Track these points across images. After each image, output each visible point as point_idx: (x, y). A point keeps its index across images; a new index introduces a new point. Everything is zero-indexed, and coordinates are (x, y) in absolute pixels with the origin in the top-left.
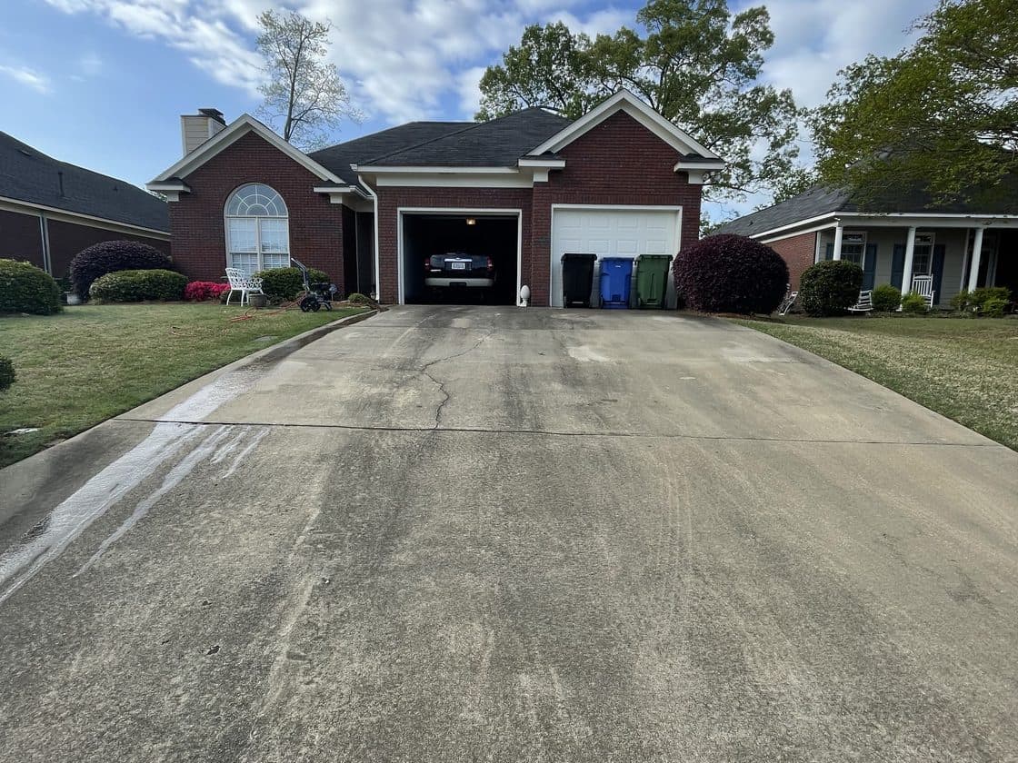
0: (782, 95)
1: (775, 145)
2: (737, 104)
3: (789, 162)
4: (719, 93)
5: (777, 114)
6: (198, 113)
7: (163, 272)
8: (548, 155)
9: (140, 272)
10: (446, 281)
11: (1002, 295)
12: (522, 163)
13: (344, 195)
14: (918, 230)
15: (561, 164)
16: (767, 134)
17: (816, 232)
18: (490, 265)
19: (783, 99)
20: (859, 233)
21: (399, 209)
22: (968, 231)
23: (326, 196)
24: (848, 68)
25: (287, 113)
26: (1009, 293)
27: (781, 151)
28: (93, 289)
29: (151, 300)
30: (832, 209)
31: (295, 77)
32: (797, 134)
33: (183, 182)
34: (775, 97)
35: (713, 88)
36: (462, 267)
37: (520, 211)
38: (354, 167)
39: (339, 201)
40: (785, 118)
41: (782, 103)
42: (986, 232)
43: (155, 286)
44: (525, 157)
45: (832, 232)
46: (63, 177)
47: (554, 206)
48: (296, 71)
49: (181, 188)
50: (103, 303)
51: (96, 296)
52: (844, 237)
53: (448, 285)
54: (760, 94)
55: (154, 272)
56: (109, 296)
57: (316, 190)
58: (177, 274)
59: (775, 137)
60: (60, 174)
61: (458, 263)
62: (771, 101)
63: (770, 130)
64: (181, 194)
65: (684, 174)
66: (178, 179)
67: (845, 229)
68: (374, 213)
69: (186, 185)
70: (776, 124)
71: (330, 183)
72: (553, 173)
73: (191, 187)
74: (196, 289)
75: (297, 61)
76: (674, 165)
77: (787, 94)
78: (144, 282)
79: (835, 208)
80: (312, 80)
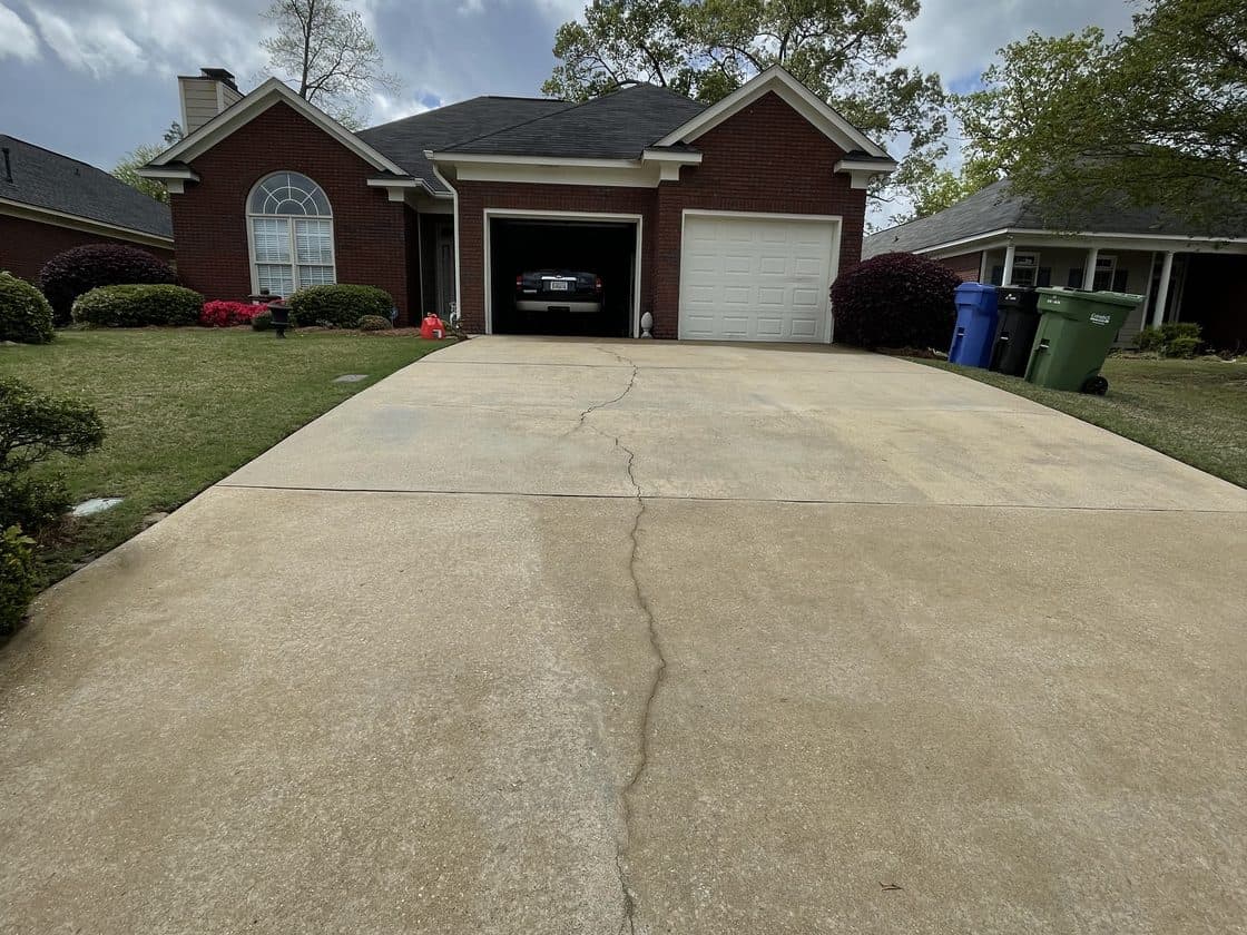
0: (927, 81)
1: (917, 143)
2: (873, 88)
3: (934, 165)
4: (852, 75)
5: (923, 105)
6: (200, 74)
7: (171, 289)
8: (679, 147)
9: (140, 288)
10: (543, 305)
11: (1191, 333)
12: (648, 156)
13: (407, 191)
14: (1101, 252)
15: (697, 159)
16: (909, 129)
17: (982, 252)
18: (599, 286)
19: (929, 84)
20: (1031, 254)
21: (486, 211)
22: (1154, 256)
23: (383, 191)
24: (1010, 47)
25: (301, 79)
26: (1199, 329)
27: (923, 150)
28: (78, 309)
29: (157, 325)
30: (1001, 225)
31: (310, 28)
32: (946, 129)
33: (190, 167)
34: (920, 82)
35: (845, 68)
36: (564, 287)
37: (640, 217)
38: (429, 154)
39: (401, 199)
40: (932, 109)
41: (928, 89)
42: (1176, 257)
43: (162, 307)
44: (653, 148)
45: (1001, 253)
46: (10, 155)
47: (685, 212)
48: (310, 20)
49: (187, 175)
50: (92, 328)
51: (81, 319)
52: (1016, 259)
53: (546, 310)
54: (902, 78)
55: (159, 288)
56: (100, 318)
57: (370, 183)
58: (190, 291)
59: (919, 133)
60: (6, 152)
61: (559, 282)
62: (916, 87)
63: (913, 123)
64: (187, 183)
65: (846, 177)
66: (182, 163)
67: (1018, 249)
68: (453, 216)
69: (194, 172)
70: (921, 117)
71: (388, 174)
72: (686, 170)
73: (200, 176)
74: (216, 310)
75: (311, 9)
76: (833, 165)
77: (934, 80)
78: (147, 300)
79: (1006, 224)
80: (332, 33)
